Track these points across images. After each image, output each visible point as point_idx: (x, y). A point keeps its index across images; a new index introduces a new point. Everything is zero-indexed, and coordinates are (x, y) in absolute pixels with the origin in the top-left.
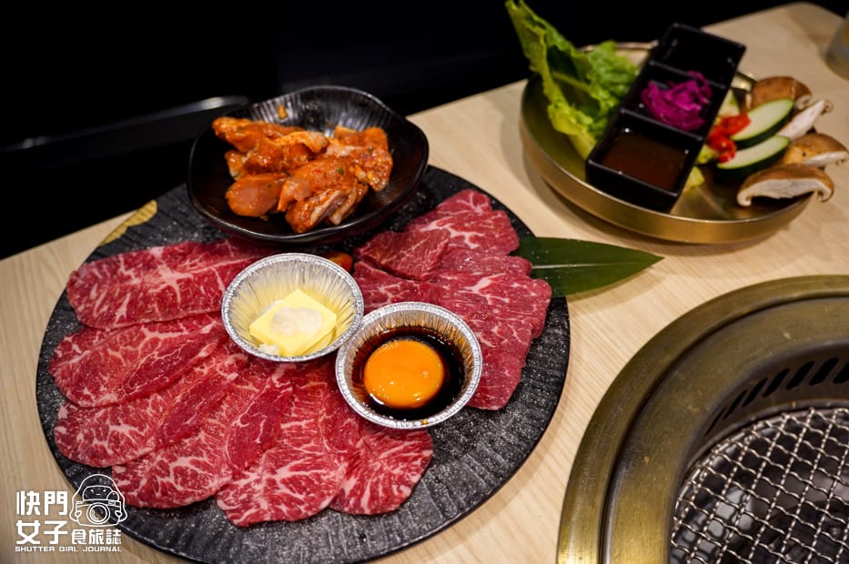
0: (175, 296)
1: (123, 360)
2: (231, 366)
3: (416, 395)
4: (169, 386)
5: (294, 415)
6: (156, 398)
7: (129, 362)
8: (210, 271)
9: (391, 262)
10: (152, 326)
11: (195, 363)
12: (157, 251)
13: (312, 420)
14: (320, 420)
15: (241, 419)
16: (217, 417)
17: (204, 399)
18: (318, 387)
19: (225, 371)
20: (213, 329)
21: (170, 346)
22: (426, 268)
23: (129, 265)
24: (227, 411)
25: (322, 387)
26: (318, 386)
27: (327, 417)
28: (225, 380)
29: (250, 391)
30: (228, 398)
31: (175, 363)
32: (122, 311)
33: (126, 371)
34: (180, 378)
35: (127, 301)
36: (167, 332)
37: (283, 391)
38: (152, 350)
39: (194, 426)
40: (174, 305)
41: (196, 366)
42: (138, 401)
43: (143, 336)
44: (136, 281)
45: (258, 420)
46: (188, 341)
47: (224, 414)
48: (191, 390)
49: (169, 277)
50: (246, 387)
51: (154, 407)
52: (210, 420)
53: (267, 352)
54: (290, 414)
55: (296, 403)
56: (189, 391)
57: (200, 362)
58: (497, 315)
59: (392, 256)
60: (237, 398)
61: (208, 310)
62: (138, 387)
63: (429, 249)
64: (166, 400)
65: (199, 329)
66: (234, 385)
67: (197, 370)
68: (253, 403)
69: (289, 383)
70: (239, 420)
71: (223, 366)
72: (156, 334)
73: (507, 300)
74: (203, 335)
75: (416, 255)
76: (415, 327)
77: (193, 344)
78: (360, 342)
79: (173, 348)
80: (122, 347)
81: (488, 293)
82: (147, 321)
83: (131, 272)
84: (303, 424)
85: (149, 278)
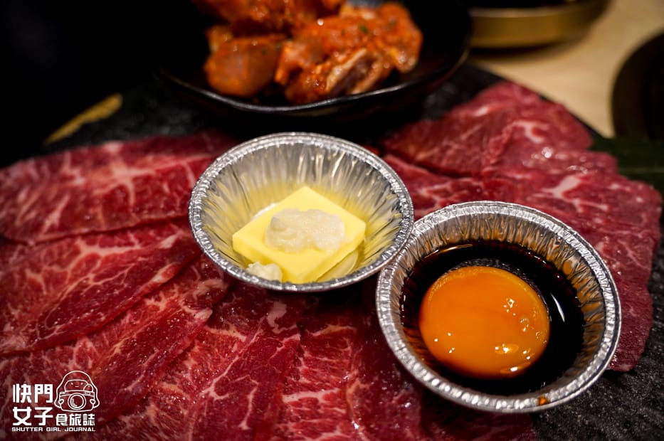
0: (126, 198)
1: (44, 287)
2: (202, 298)
3: (525, 352)
4: (105, 327)
5: (303, 380)
6: (85, 345)
7: (51, 288)
8: (178, 166)
9: (432, 157)
10: (90, 238)
11: (147, 291)
12: (112, 148)
13: (336, 390)
14: (350, 391)
15: (217, 384)
16: (177, 380)
17: (157, 351)
18: (341, 333)
19: (193, 306)
20: (177, 243)
21: (114, 266)
22: (488, 161)
23: (75, 163)
24: (193, 373)
25: (348, 334)
26: (341, 331)
27: (362, 386)
28: (192, 319)
29: (231, 338)
30: (196, 349)
31: (117, 292)
32: (54, 218)
33: (45, 301)
34: (123, 315)
35: (62, 205)
36: (111, 245)
37: (286, 340)
38: (86, 272)
39: (139, 396)
40: (124, 208)
41: (148, 296)
42: (58, 349)
43: (77, 252)
44: (79, 181)
45: (243, 389)
46: (140, 259)
47: (188, 376)
48: (140, 335)
49: (123, 175)
50: (225, 332)
51: (80, 360)
52: (166, 386)
53: (261, 274)
54: (298, 378)
55: (306, 360)
56: (134, 336)
57: (155, 291)
58: (599, 226)
59: (432, 147)
60: (209, 350)
61: (172, 214)
62: (58, 327)
63: (489, 136)
64: (100, 349)
65: (157, 242)
66: (206, 328)
67: (150, 302)
68: (237, 358)
69: (295, 326)
70: (212, 387)
71: (190, 297)
72: (96, 249)
73: (604, 207)
74: (163, 250)
75: (469, 146)
76: (490, 241)
77: (147, 263)
78: (410, 263)
79: (116, 269)
80: (45, 267)
81: (576, 197)
82: (85, 230)
83: (76, 172)
84: (320, 396)
85: (98, 177)
